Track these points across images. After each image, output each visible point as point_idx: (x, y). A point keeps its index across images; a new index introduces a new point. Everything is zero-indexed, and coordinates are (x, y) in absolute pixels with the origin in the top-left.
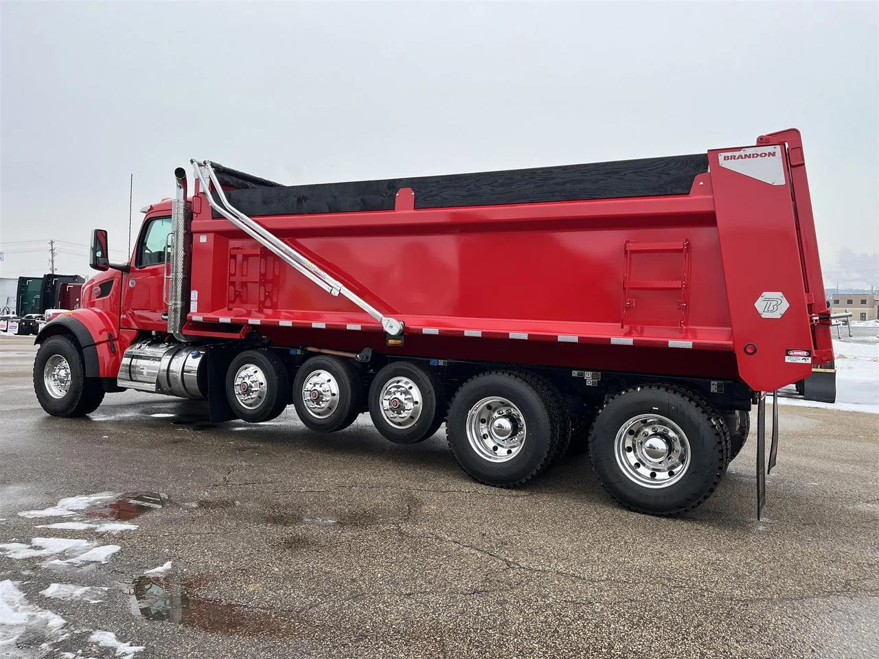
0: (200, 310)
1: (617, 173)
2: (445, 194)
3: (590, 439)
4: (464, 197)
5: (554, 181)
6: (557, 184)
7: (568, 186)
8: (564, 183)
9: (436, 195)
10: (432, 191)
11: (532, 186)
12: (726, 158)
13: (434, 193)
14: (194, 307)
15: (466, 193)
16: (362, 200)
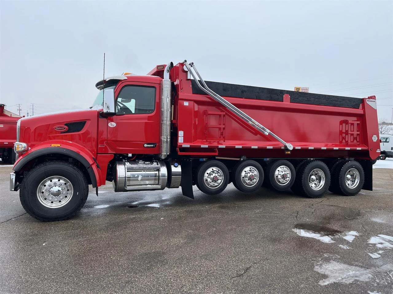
0: (185, 141)
1: (345, 100)
2: (300, 99)
3: (339, 178)
4: (306, 100)
5: (331, 100)
6: (331, 101)
7: (334, 102)
8: (333, 101)
9: (297, 98)
10: (296, 97)
11: (325, 100)
12: (367, 101)
13: (296, 98)
14: (181, 140)
15: (306, 99)
16: (270, 96)
